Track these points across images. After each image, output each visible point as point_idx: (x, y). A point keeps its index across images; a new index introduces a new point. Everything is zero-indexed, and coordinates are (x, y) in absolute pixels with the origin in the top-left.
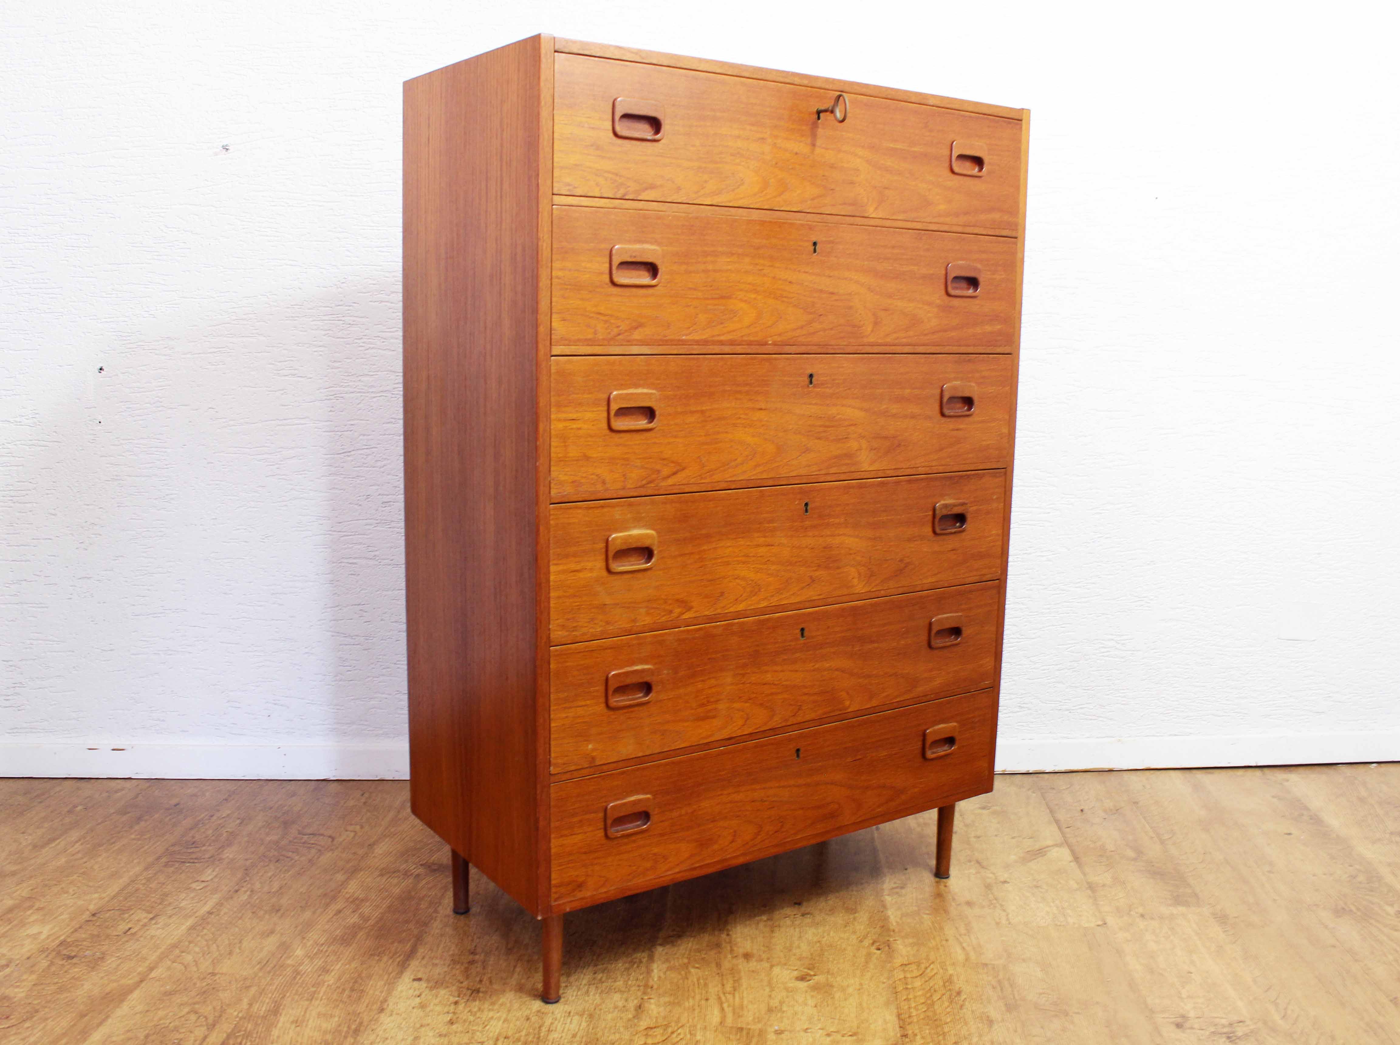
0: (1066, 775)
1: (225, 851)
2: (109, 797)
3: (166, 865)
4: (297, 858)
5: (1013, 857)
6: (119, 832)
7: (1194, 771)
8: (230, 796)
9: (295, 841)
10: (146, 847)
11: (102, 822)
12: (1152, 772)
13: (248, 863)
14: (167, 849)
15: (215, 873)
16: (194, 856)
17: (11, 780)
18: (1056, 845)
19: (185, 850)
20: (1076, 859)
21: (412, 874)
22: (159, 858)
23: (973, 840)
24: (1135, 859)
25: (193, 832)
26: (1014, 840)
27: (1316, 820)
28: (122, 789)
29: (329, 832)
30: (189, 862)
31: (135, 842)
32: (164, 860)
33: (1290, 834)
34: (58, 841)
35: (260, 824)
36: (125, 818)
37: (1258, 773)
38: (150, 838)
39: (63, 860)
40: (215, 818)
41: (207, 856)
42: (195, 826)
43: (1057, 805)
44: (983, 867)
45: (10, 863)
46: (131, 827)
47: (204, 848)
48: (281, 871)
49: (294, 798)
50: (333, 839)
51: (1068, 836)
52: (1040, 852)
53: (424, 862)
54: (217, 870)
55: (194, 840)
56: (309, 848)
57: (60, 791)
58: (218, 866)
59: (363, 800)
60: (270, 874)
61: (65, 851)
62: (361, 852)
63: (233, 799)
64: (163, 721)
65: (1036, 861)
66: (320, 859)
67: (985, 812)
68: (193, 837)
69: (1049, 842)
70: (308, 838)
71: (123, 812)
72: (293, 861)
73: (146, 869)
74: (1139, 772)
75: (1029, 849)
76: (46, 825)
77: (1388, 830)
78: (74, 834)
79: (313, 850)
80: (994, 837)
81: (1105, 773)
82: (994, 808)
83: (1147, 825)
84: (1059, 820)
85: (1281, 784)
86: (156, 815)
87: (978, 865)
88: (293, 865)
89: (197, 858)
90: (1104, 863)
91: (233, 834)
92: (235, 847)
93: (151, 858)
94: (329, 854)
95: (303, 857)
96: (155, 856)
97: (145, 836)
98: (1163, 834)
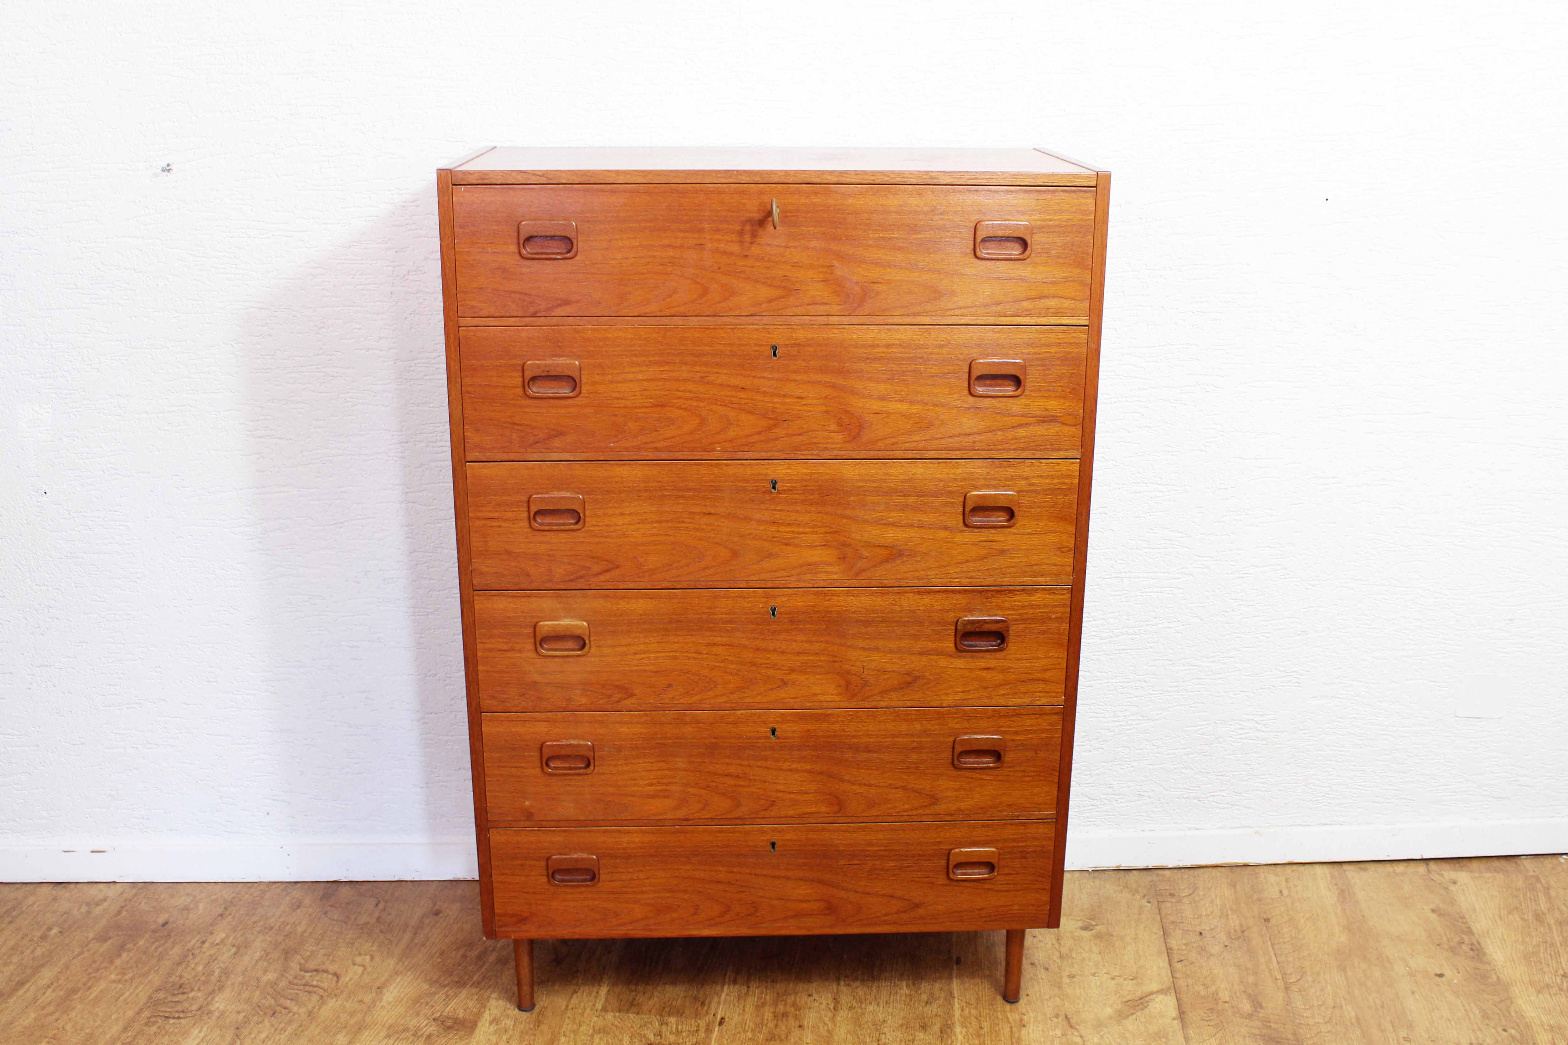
0: (1191, 872)
1: (217, 999)
2: (89, 912)
3: (148, 1023)
4: (295, 1009)
5: (1109, 1011)
6: (98, 970)
8: (226, 909)
9: (296, 981)
10: (127, 994)
11: (78, 955)
12: (1295, 868)
13: (240, 1017)
14: (150, 997)
15: (202, 1035)
16: (179, 1008)
18: (1161, 991)
19: (170, 998)
20: (1182, 1014)
21: (422, 1035)
22: (141, 1010)
23: (1066, 980)
24: (1250, 1016)
25: (180, 969)
26: (1113, 982)
27: (1477, 952)
28: (105, 897)
29: (335, 967)
30: (174, 1018)
31: (114, 985)
32: (146, 1014)
33: (1441, 975)
34: (27, 986)
35: (258, 954)
36: (106, 946)
37: (1422, 868)
38: (132, 980)
39: (33, 1015)
40: (207, 945)
41: (194, 1007)
42: (183, 959)
43: (1173, 922)
44: (1071, 1026)
46: (111, 962)
47: (191, 995)
48: (276, 1029)
49: (299, 911)
50: (337, 976)
51: (1177, 975)
52: (1141, 1004)
53: (439, 1014)
54: (205, 1029)
55: (182, 981)
56: (310, 992)
57: (34, 903)
58: (205, 1023)
59: (377, 914)
60: (263, 1036)
61: (35, 1000)
62: (368, 999)
63: (230, 914)
65: (1134, 1016)
66: (322, 1010)
67: (1086, 934)
68: (181, 977)
69: (1154, 987)
70: (311, 976)
71: (102, 938)
72: (291, 1014)
73: (125, 1029)
74: (1279, 868)
75: (1129, 998)
76: (15, 959)
77: (1561, 972)
78: (47, 974)
79: (315, 998)
80: (1091, 977)
81: (1239, 869)
82: (1098, 928)
83: (1274, 960)
84: (1171, 949)
85: (1446, 888)
86: (141, 943)
87: (1065, 1023)
88: (290, 1022)
89: (183, 1012)
90: (1213, 1023)
91: (226, 972)
92: (227, 993)
93: (130, 1014)
94: (332, 1003)
95: (303, 1010)
96: (137, 1009)
97: (127, 977)
98: (1291, 974)
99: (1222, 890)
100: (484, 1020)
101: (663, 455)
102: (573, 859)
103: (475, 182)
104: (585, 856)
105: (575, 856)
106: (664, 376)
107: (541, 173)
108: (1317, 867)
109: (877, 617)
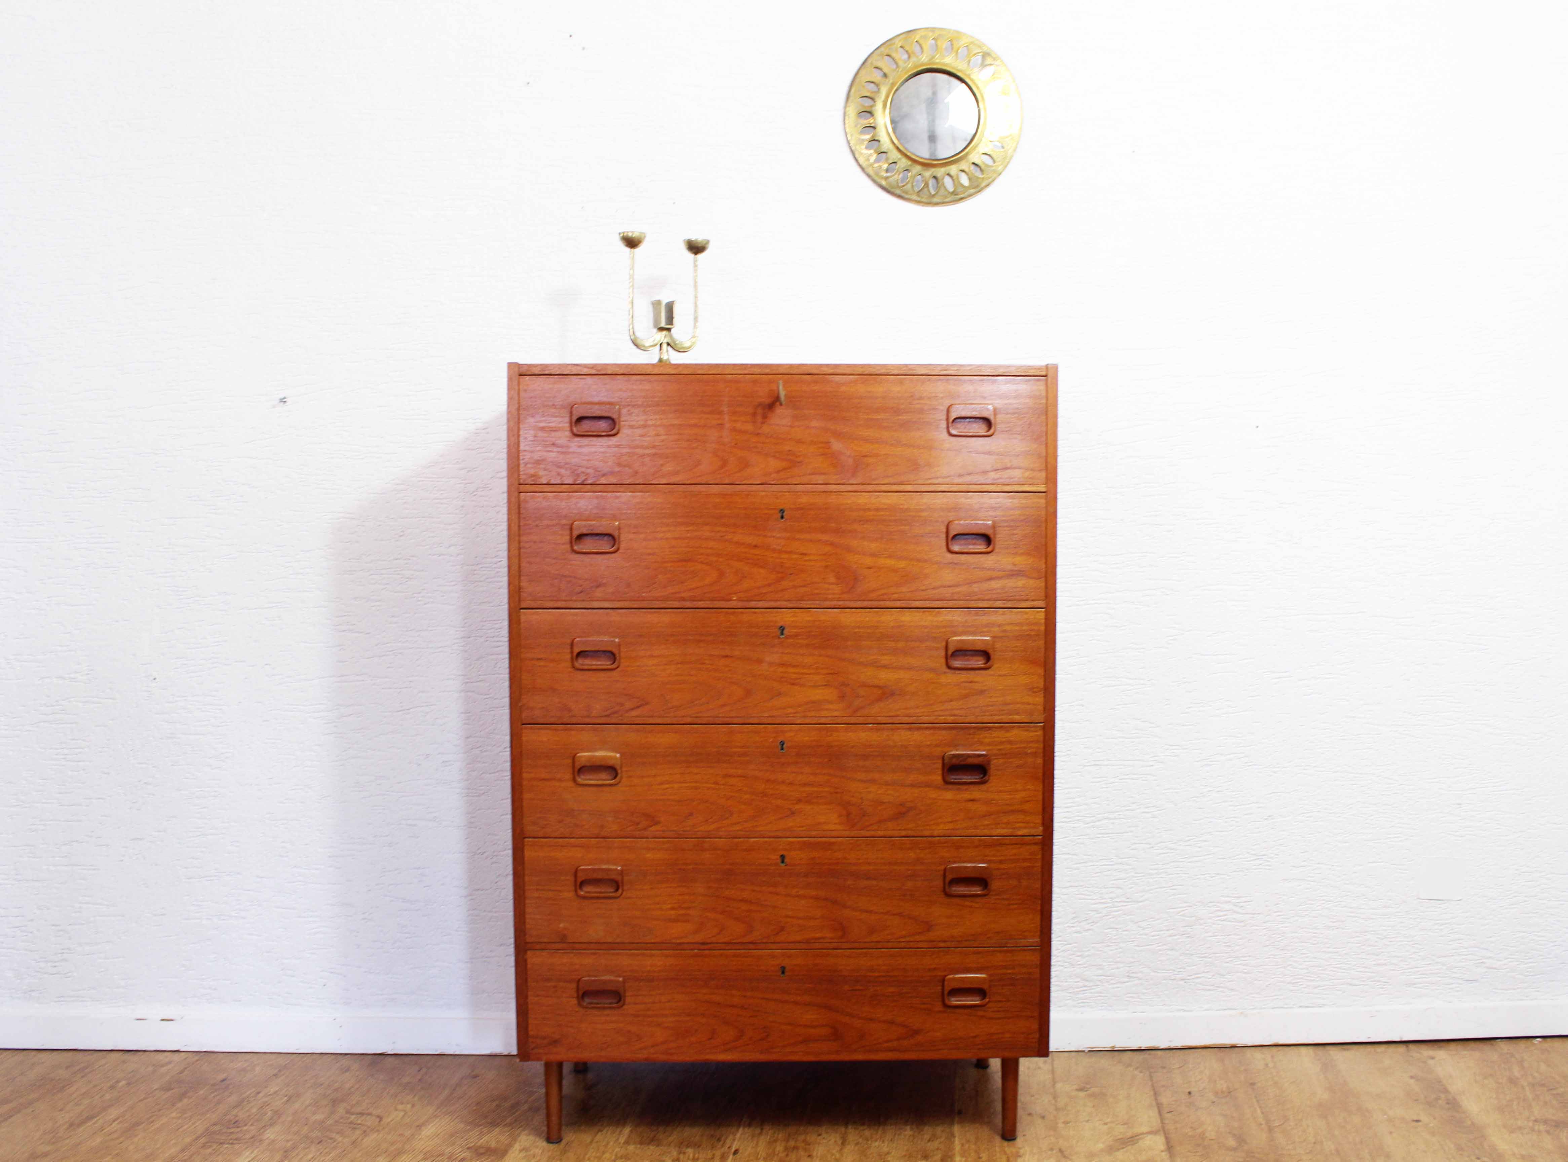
0: (1182, 1051)
1: (268, 1132)
2: (154, 1071)
3: (204, 1146)
4: (340, 1139)
5: (1100, 1146)
6: (160, 1110)
7: (1328, 1048)
8: (280, 1071)
9: (341, 1121)
10: (186, 1127)
11: (144, 1099)
12: (1280, 1048)
13: (289, 1144)
14: (207, 1129)
15: (253, 1155)
16: (234, 1136)
17: (55, 1053)
18: (1150, 1133)
19: (225, 1130)
20: (1170, 1148)
22: (198, 1138)
23: (1061, 1125)
24: (1235, 1149)
25: (236, 1111)
26: (1106, 1127)
27: (1453, 1104)
28: (170, 1063)
29: (378, 1112)
30: (228, 1143)
31: (175, 1120)
32: (202, 1140)
33: (1418, 1121)
34: (97, 1119)
35: (307, 1102)
36: (168, 1094)
37: (1402, 1049)
38: (191, 1117)
39: (98, 1140)
40: (261, 1095)
41: (248, 1136)
42: (239, 1104)
43: (1164, 1086)
44: (1064, 1156)
45: (42, 1143)
46: (173, 1105)
47: (245, 1128)
48: (321, 1153)
49: (347, 1074)
50: (380, 1118)
51: (1167, 1122)
52: (1133, 1140)
53: (473, 1144)
54: (256, 1152)
55: (237, 1119)
56: (354, 1128)
57: (105, 1064)
58: (257, 1148)
59: (419, 1077)
61: (103, 1129)
62: (408, 1133)
63: (284, 1075)
64: (215, 989)
65: (1125, 1149)
66: (364, 1141)
67: (1082, 1094)
68: (236, 1116)
69: (1144, 1129)
70: (355, 1118)
71: (167, 1088)
72: (336, 1143)
73: (183, 1150)
74: (1264, 1049)
75: (1119, 1137)
76: (86, 1102)
77: (1533, 1118)
78: (113, 1113)
79: (358, 1132)
80: (1085, 1123)
81: (1228, 1049)
82: (1092, 1090)
83: (1259, 1111)
84: (1162, 1104)
85: (1425, 1062)
86: (202, 1092)
87: (1059, 1154)
88: (335, 1148)
89: (236, 1139)
90: (1198, 1154)
91: (277, 1113)
92: (277, 1128)
93: (188, 1140)
94: (374, 1136)
95: (347, 1140)
96: (194, 1137)
97: (186, 1115)
98: (1274, 1120)
99: (1211, 1063)
100: (514, 1149)
101: (688, 604)
102: (602, 980)
103: (537, 373)
104: (612, 978)
105: (603, 978)
106: (689, 535)
107: (592, 366)
108: (1303, 1049)
109: (874, 751)
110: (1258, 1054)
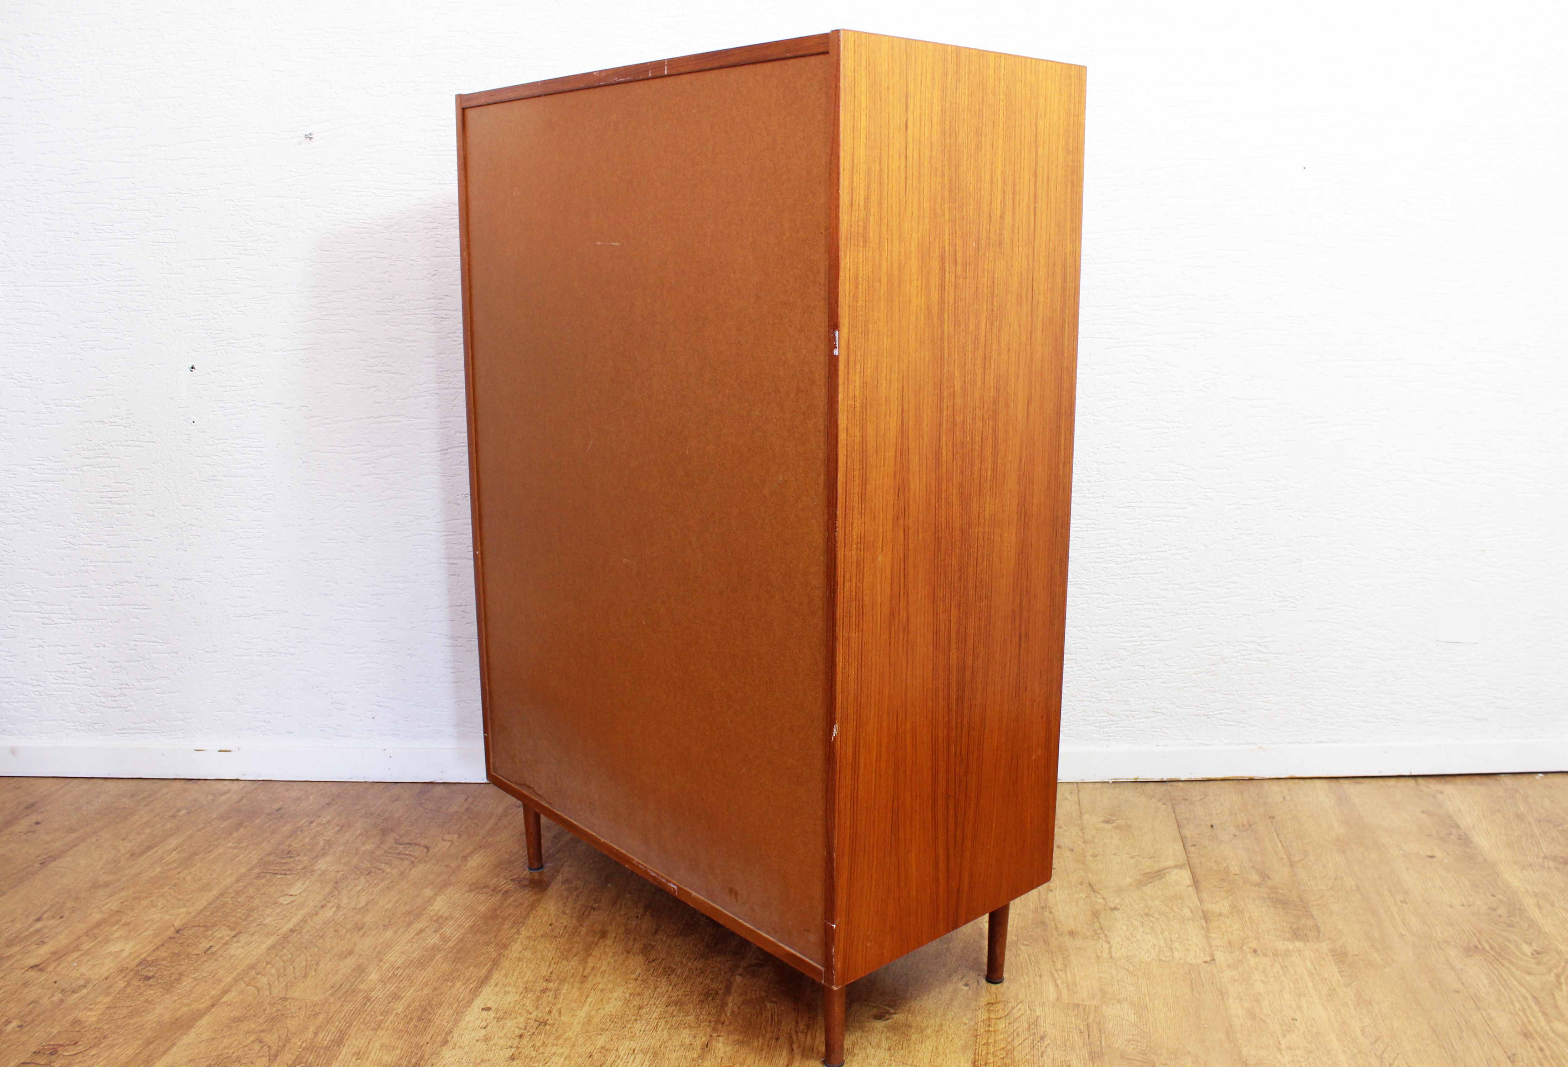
0: (1202, 784)
1: (319, 862)
2: (213, 800)
3: (258, 877)
4: (388, 870)
5: (1129, 880)
6: (218, 839)
7: (1342, 781)
8: (333, 800)
9: (390, 851)
10: (242, 856)
11: (203, 828)
12: (1296, 781)
13: (339, 875)
14: (262, 859)
15: (305, 886)
16: (287, 867)
17: (121, 781)
18: (1176, 867)
19: (278, 860)
20: (1196, 883)
21: (501, 890)
22: (252, 868)
23: (1089, 858)
24: (1258, 885)
25: (289, 840)
26: (1133, 860)
27: (1465, 840)
28: (229, 791)
29: (424, 842)
30: (281, 874)
31: (231, 850)
32: (257, 870)
33: (1432, 857)
34: (156, 849)
35: (359, 831)
36: (226, 823)
37: (1411, 782)
38: (247, 847)
39: (158, 870)
40: (314, 824)
41: (300, 867)
42: (293, 834)
43: (1187, 819)
44: (1094, 891)
45: (104, 873)
46: (230, 834)
47: (297, 858)
48: (370, 884)
49: (397, 803)
50: (428, 848)
51: (1192, 855)
52: (1158, 875)
53: (516, 876)
54: (307, 883)
55: (290, 849)
56: (402, 859)
57: (167, 793)
58: (308, 879)
59: (466, 805)
60: (359, 888)
61: (162, 859)
62: (454, 864)
63: (337, 803)
64: (269, 722)
65: (1152, 884)
66: (412, 871)
67: (1108, 826)
68: (290, 846)
69: (1170, 863)
70: (404, 848)
71: (223, 818)
72: (384, 874)
73: (237, 881)
74: (1282, 782)
75: (1148, 871)
76: (147, 831)
77: (1542, 855)
78: (173, 842)
79: (406, 863)
80: (1112, 856)
81: (1245, 782)
82: (1118, 821)
83: (1279, 845)
84: (1185, 837)
85: (1434, 797)
86: (257, 821)
87: (1089, 889)
88: (383, 879)
89: (289, 870)
90: (1224, 889)
91: (329, 844)
92: (329, 858)
93: (243, 870)
94: (421, 867)
95: (395, 871)
96: (249, 867)
97: (243, 845)
98: (1295, 855)
99: (1230, 797)
100: (557, 880)
108: (1317, 782)
110: (1275, 787)
